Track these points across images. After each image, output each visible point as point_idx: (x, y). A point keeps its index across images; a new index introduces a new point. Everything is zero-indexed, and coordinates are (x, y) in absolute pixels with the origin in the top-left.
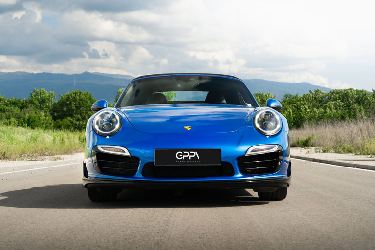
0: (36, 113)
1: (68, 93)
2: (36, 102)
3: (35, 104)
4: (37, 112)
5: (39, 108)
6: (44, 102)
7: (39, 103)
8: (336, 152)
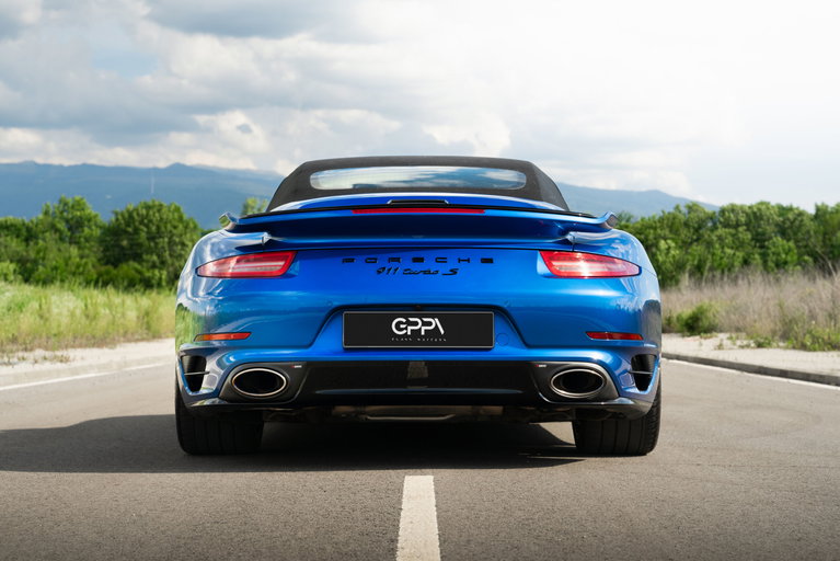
0: (59, 250)
1: (131, 207)
2: (62, 226)
3: (57, 230)
4: (62, 248)
5: (67, 239)
6: (82, 227)
7: (70, 229)
8: (794, 348)
